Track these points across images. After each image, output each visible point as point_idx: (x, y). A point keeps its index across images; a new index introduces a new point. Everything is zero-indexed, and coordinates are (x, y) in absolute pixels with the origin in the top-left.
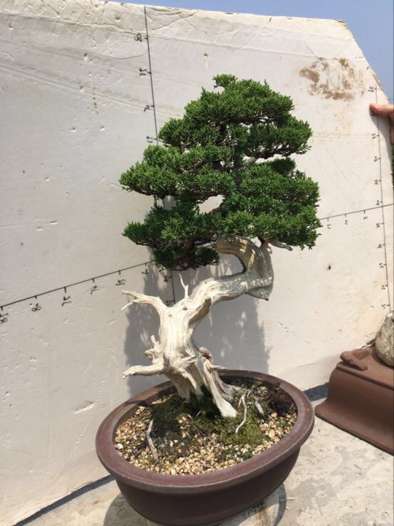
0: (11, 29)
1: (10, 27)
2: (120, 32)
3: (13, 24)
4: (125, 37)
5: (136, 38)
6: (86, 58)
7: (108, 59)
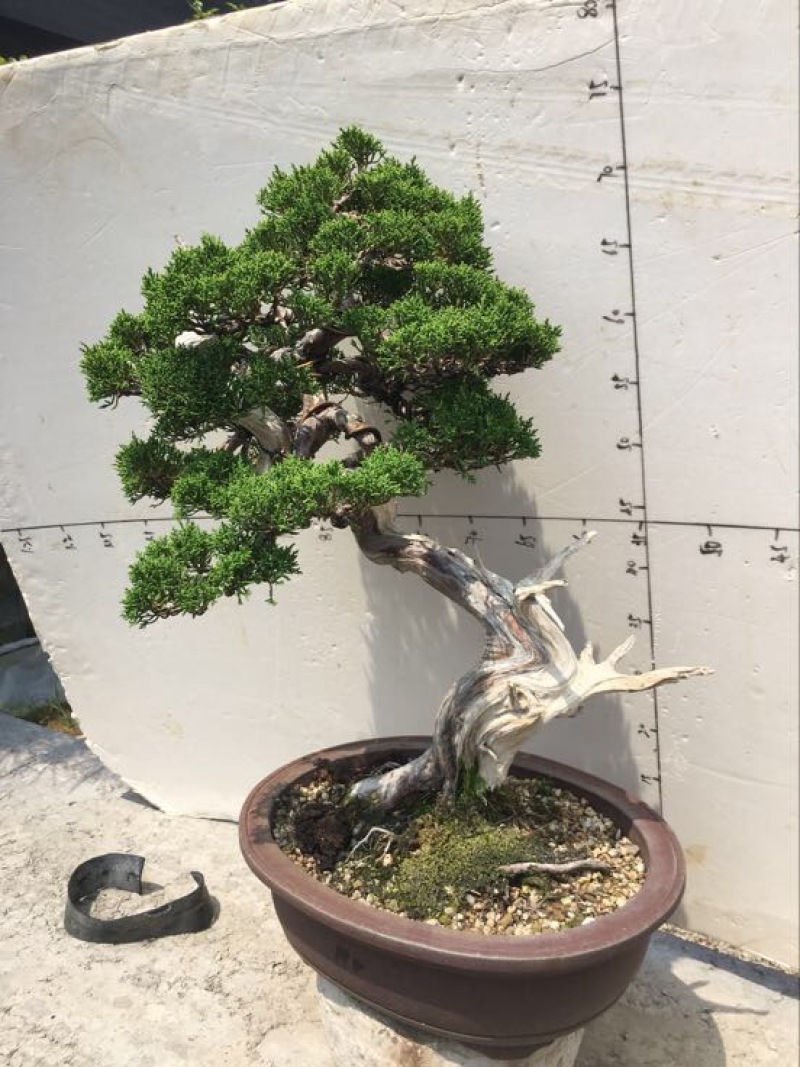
0: (322, 61)
1: (321, 58)
2: (541, 10)
3: (324, 50)
4: (552, 18)
5: (582, 13)
6: (461, 86)
7: (509, 77)
